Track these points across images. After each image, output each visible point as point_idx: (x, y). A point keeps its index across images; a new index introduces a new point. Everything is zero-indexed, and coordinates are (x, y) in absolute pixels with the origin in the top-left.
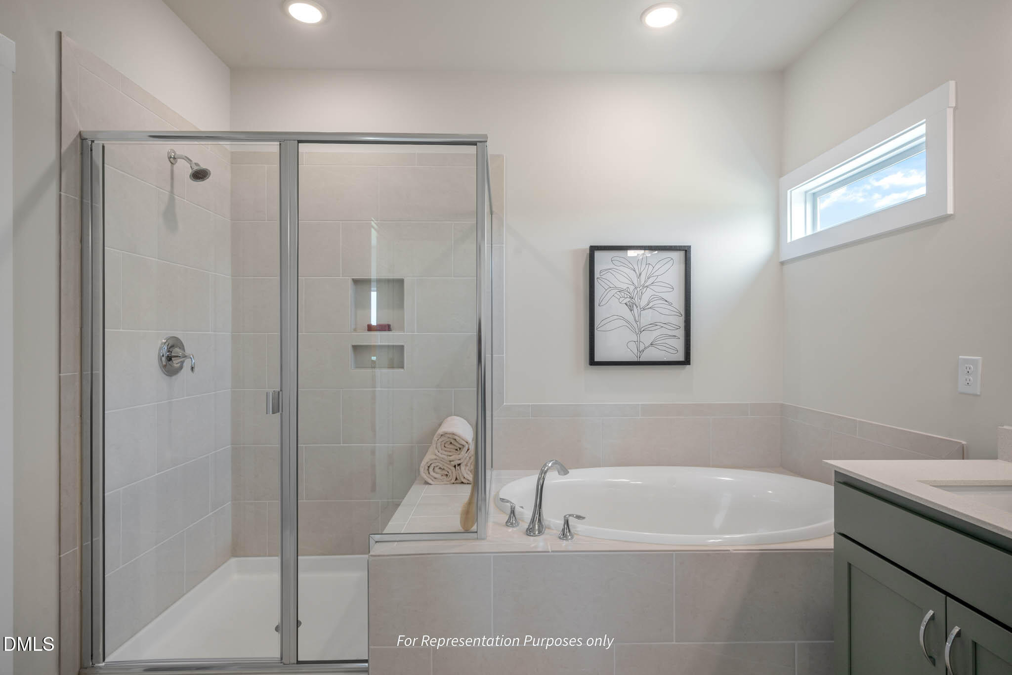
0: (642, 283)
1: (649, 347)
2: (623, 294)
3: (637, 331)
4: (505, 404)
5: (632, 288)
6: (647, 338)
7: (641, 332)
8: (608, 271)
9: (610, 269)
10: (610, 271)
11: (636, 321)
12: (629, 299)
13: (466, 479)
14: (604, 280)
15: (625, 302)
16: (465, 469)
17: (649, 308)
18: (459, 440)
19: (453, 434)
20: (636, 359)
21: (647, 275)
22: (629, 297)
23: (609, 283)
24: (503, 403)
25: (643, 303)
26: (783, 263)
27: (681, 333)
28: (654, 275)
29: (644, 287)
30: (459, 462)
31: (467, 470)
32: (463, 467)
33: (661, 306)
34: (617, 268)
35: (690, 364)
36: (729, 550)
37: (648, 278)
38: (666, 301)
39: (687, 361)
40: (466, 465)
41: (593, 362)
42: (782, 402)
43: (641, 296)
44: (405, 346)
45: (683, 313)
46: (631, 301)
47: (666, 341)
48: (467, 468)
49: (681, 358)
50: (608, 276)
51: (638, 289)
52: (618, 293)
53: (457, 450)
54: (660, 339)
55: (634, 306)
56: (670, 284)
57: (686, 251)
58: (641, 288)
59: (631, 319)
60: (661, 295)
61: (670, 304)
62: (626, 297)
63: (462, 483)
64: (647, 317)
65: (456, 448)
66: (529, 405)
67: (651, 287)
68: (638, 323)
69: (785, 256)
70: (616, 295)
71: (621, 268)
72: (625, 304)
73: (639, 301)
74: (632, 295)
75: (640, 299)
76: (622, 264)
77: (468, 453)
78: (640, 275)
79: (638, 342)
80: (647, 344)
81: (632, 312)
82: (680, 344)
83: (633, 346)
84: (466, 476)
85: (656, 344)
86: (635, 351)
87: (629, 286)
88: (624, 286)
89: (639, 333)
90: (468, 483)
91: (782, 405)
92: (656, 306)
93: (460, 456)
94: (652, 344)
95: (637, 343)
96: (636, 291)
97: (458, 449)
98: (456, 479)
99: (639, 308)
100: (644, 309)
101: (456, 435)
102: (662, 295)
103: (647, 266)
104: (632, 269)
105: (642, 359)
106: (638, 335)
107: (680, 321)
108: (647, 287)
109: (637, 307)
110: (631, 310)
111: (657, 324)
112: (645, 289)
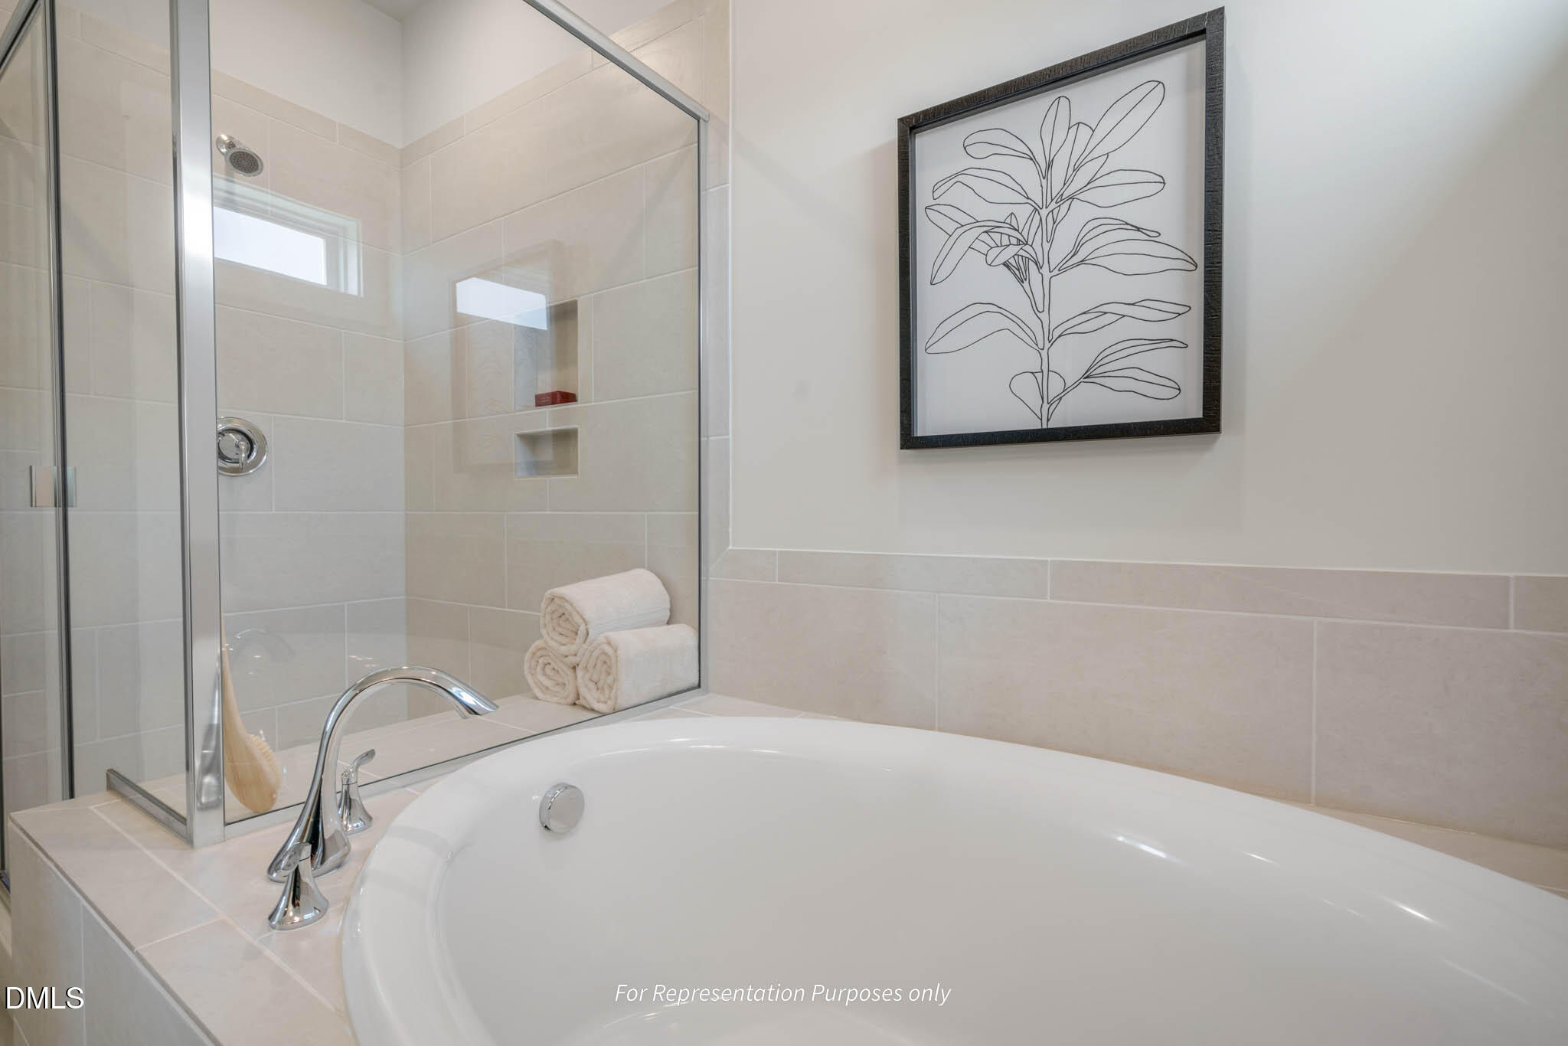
0: (1057, 187)
1: (1077, 383)
2: (997, 237)
3: (1040, 341)
4: (730, 547)
5: (1023, 212)
6: (1070, 358)
7: (1052, 342)
8: (953, 181)
9: (959, 173)
10: (960, 178)
11: (1036, 311)
12: (1016, 249)
14: (942, 208)
15: (1002, 259)
17: (1078, 264)
20: (1034, 424)
21: (1072, 164)
22: (1014, 241)
23: (957, 215)
24: (728, 546)
25: (1060, 250)
27: (1192, 329)
28: (1095, 154)
29: (1061, 199)
33: (1118, 248)
34: (982, 164)
35: (1219, 430)
37: (1076, 170)
38: (1138, 229)
39: (1209, 422)
41: (910, 440)
43: (1054, 231)
44: (579, 430)
45: (1200, 258)
46: (1022, 253)
47: (1136, 361)
49: (1190, 410)
50: (957, 195)
51: (1044, 212)
52: (984, 237)
54: (1117, 356)
55: (1032, 265)
57: (1211, 33)
58: (1053, 205)
59: (1023, 309)
60: (1119, 212)
61: (1153, 236)
62: (1005, 241)
64: (1072, 293)
66: (774, 553)
67: (1087, 195)
68: (1044, 316)
70: (978, 245)
71: (992, 162)
72: (1006, 265)
73: (1046, 246)
74: (1025, 234)
75: (1051, 241)
76: (996, 150)
78: (1050, 165)
79: (1042, 375)
80: (1073, 375)
81: (1026, 284)
82: (1188, 368)
83: (1028, 388)
85: (1101, 375)
86: (1035, 401)
87: (1014, 208)
88: (1000, 214)
89: (1047, 345)
94: (1087, 376)
95: (1039, 376)
96: (1037, 217)
99: (1045, 270)
100: (1061, 271)
101: (567, 601)
102: (1123, 213)
103: (1073, 130)
104: (1021, 155)
105: (1054, 422)
106: (1044, 353)
107: (1190, 289)
108: (1072, 198)
109: (1039, 267)
110: (1021, 281)
111: (1104, 308)
112: (1065, 207)
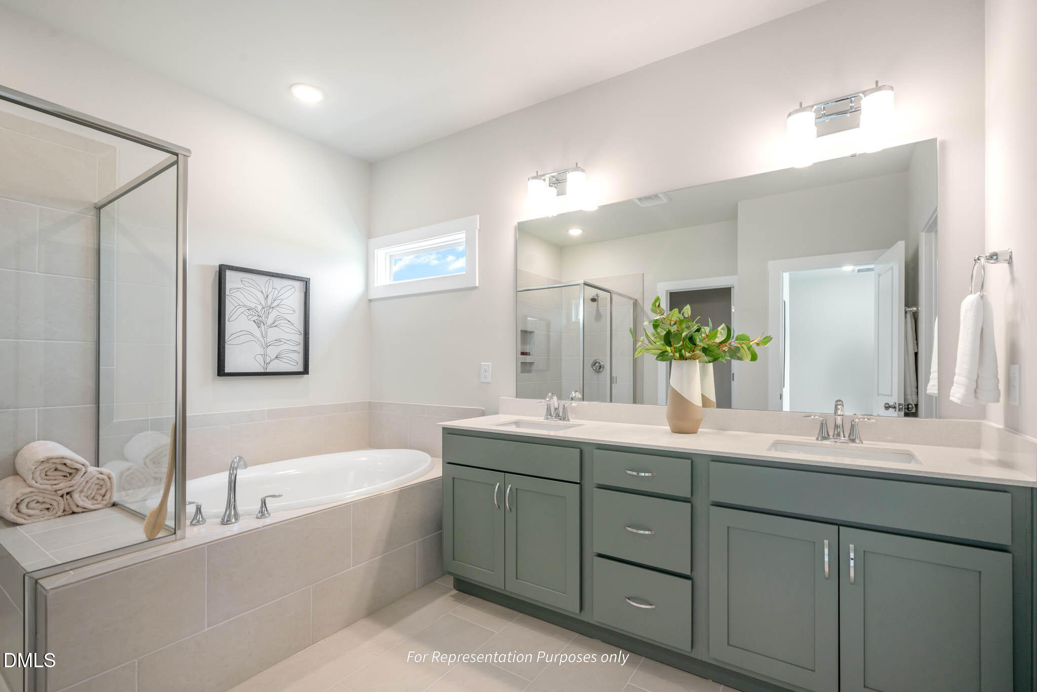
0: (269, 303)
1: (274, 359)
2: (252, 312)
3: (264, 346)
5: (260, 308)
6: (272, 352)
7: (267, 347)
8: (236, 290)
9: (239, 288)
10: (240, 290)
11: (263, 337)
12: (257, 317)
13: (80, 507)
14: (234, 298)
15: (253, 319)
16: (80, 496)
17: (274, 326)
18: (72, 465)
19: (63, 458)
20: (262, 371)
21: (273, 298)
22: (257, 315)
23: (237, 300)
24: (113, 421)
25: (270, 321)
26: (370, 301)
27: (300, 348)
28: (279, 298)
29: (270, 307)
30: (69, 490)
31: (82, 497)
32: (76, 496)
33: (284, 325)
34: (247, 288)
35: (308, 374)
36: (383, 493)
37: (274, 300)
38: (289, 321)
39: (306, 371)
40: (81, 491)
41: (221, 373)
42: (369, 400)
43: (268, 315)
45: (302, 332)
46: (259, 319)
47: (288, 355)
48: (83, 494)
49: (301, 369)
50: (238, 294)
51: (266, 309)
52: (247, 311)
53: (64, 476)
54: (283, 353)
55: (262, 323)
56: (294, 308)
57: (306, 282)
58: (268, 308)
59: (259, 335)
60: (284, 315)
61: (292, 324)
62: (254, 314)
63: (73, 513)
64: (273, 334)
65: (64, 474)
67: (277, 309)
68: (265, 339)
69: (372, 296)
70: (245, 312)
71: (250, 289)
72: (254, 321)
73: (266, 319)
74: (260, 313)
75: (267, 318)
76: (251, 285)
77: (84, 477)
78: (267, 296)
79: (264, 355)
80: (273, 357)
81: (260, 329)
82: (299, 358)
83: (260, 359)
84: (81, 503)
85: (280, 358)
86: (262, 363)
87: (257, 306)
88: (253, 306)
90: (82, 512)
91: (369, 403)
92: (282, 325)
93: (73, 482)
94: (276, 357)
96: (263, 310)
97: (68, 475)
98: (64, 511)
100: (270, 327)
101: (66, 459)
102: (286, 316)
103: (273, 289)
104: (259, 291)
105: (268, 371)
106: (265, 349)
107: (300, 339)
108: (273, 308)
109: (264, 325)
110: (259, 327)
111: (281, 340)
112: (271, 309)
